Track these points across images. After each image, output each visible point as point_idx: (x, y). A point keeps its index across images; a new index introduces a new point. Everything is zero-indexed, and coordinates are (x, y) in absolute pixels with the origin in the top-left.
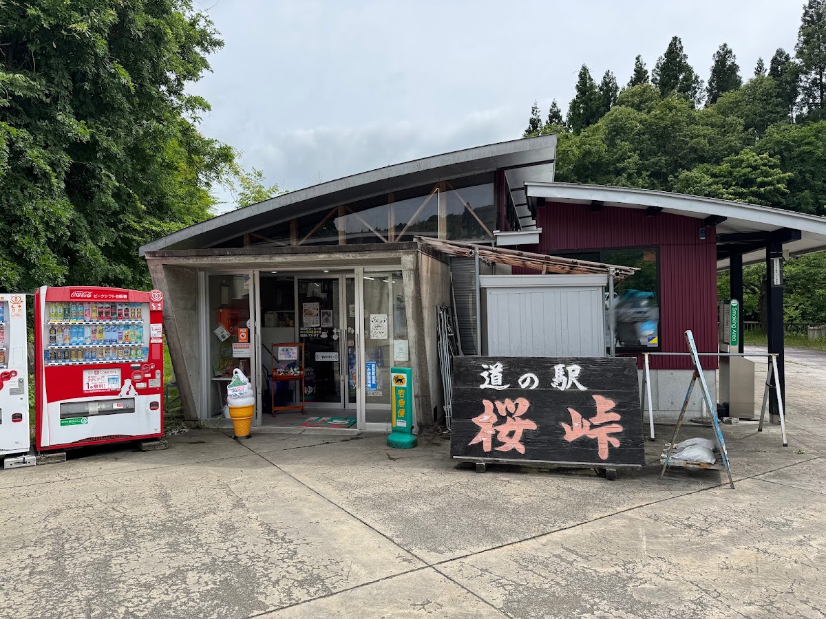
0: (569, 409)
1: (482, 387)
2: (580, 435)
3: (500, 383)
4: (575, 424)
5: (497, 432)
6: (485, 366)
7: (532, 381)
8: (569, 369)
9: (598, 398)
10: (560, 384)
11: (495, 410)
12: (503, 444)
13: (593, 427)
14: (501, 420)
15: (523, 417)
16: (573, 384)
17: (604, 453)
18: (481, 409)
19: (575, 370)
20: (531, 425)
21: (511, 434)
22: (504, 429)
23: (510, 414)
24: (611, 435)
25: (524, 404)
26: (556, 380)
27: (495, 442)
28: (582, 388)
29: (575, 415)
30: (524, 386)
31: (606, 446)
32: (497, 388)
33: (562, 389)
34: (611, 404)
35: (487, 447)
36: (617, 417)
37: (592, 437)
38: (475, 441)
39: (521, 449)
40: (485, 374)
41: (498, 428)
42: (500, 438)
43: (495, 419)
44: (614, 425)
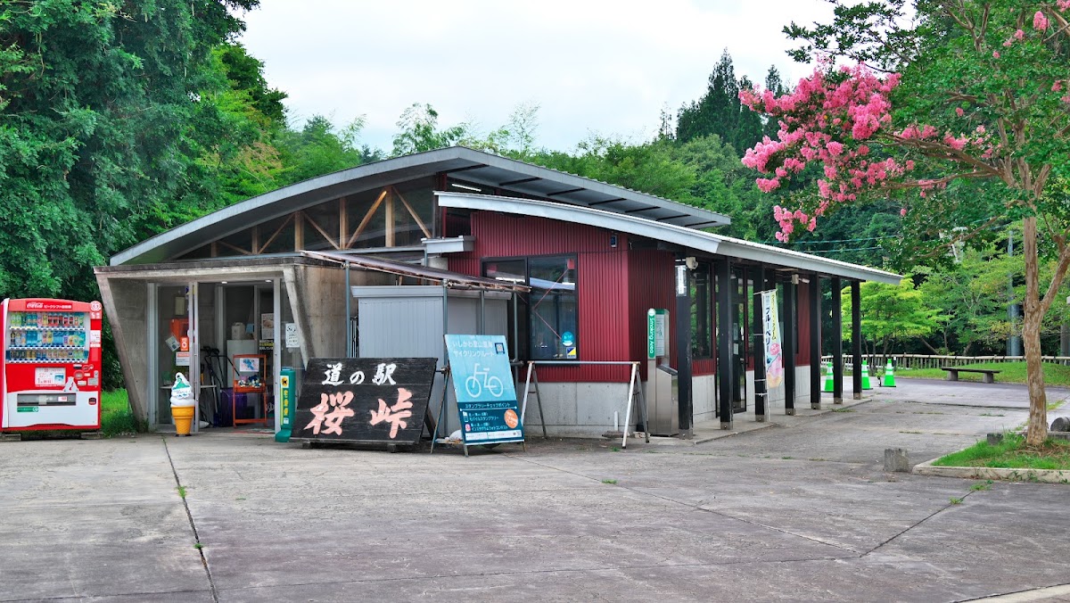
0: (380, 401)
1: (324, 383)
2: (381, 420)
3: (337, 379)
4: (380, 411)
5: (326, 419)
6: (329, 366)
7: (360, 378)
8: (388, 367)
9: (401, 390)
10: (378, 380)
11: (328, 402)
12: (328, 428)
13: (392, 413)
14: (331, 409)
15: (346, 407)
16: (388, 381)
17: (393, 434)
18: (319, 401)
19: (392, 367)
20: (350, 413)
21: (335, 420)
22: (331, 417)
23: (338, 405)
24: (402, 419)
25: (350, 396)
26: (376, 377)
27: (323, 427)
28: (393, 383)
29: (382, 403)
30: (352, 382)
31: (397, 428)
32: (334, 384)
33: (379, 384)
34: (409, 395)
35: (316, 431)
36: (410, 405)
37: (389, 421)
38: (309, 426)
39: (339, 432)
40: (327, 373)
41: (327, 416)
42: (326, 424)
43: (327, 408)
44: (406, 411)
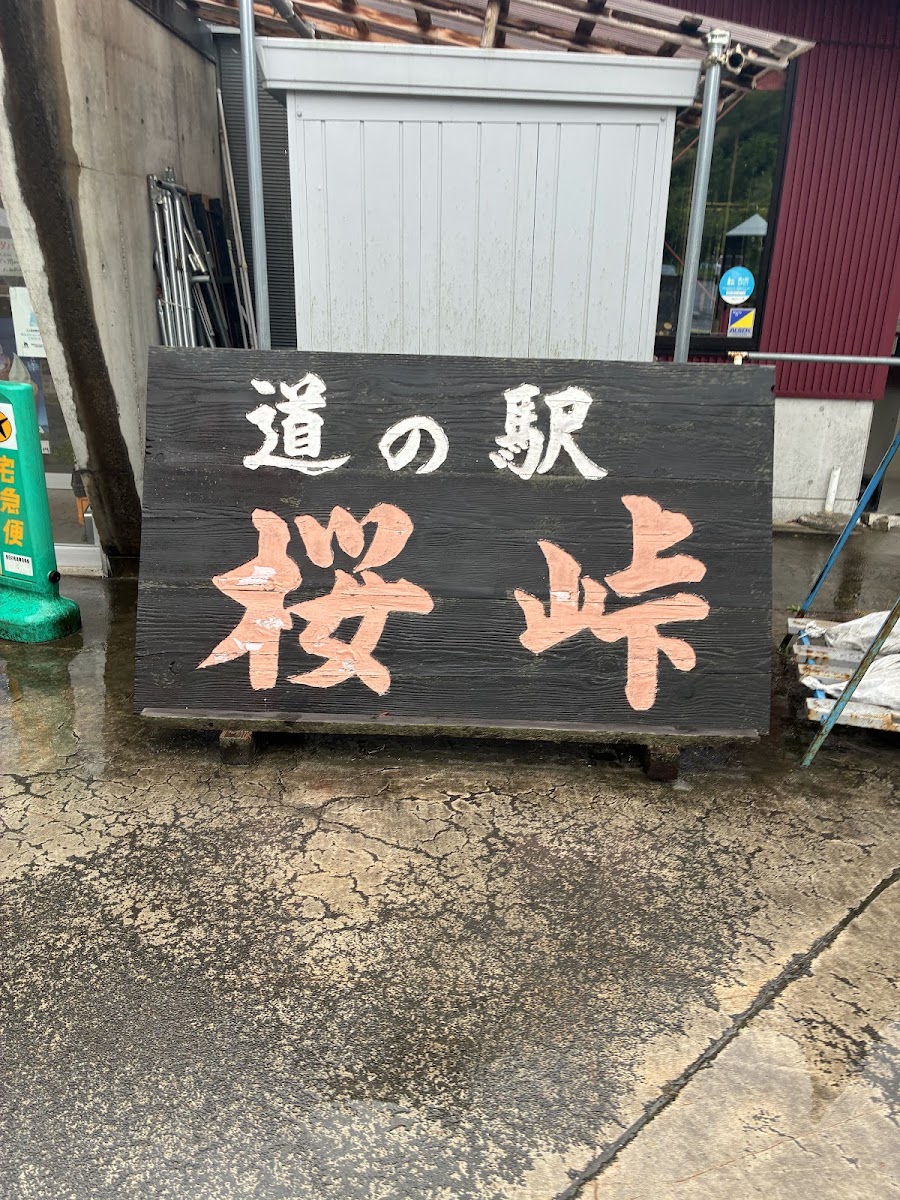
0: (547, 548)
1: (251, 462)
2: (572, 631)
3: (314, 447)
4: (561, 596)
5: (300, 624)
6: (264, 387)
7: (427, 446)
8: (553, 401)
9: (638, 506)
10: (520, 458)
11: (296, 549)
12: (317, 662)
13: (614, 603)
14: (315, 583)
15: (389, 572)
16: (564, 457)
17: (641, 692)
18: (246, 548)
19: (573, 405)
20: (416, 600)
21: (347, 630)
22: (323, 614)
23: (344, 562)
24: (667, 630)
25: (394, 526)
26: (508, 442)
27: (292, 655)
28: (589, 470)
29: (561, 564)
30: (397, 463)
31: (652, 668)
32: (302, 467)
33: (525, 473)
34: (680, 526)
35: (263, 675)
36: (693, 570)
37: (609, 637)
38: (220, 655)
39: (379, 679)
40: (262, 417)
41: (301, 609)
42: (309, 643)
43: (293, 578)
44: (681, 598)
